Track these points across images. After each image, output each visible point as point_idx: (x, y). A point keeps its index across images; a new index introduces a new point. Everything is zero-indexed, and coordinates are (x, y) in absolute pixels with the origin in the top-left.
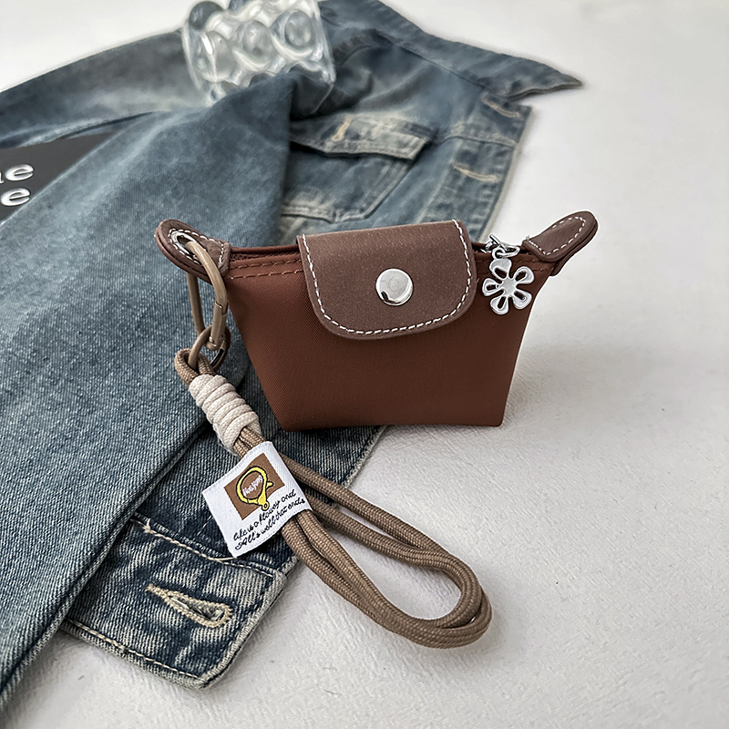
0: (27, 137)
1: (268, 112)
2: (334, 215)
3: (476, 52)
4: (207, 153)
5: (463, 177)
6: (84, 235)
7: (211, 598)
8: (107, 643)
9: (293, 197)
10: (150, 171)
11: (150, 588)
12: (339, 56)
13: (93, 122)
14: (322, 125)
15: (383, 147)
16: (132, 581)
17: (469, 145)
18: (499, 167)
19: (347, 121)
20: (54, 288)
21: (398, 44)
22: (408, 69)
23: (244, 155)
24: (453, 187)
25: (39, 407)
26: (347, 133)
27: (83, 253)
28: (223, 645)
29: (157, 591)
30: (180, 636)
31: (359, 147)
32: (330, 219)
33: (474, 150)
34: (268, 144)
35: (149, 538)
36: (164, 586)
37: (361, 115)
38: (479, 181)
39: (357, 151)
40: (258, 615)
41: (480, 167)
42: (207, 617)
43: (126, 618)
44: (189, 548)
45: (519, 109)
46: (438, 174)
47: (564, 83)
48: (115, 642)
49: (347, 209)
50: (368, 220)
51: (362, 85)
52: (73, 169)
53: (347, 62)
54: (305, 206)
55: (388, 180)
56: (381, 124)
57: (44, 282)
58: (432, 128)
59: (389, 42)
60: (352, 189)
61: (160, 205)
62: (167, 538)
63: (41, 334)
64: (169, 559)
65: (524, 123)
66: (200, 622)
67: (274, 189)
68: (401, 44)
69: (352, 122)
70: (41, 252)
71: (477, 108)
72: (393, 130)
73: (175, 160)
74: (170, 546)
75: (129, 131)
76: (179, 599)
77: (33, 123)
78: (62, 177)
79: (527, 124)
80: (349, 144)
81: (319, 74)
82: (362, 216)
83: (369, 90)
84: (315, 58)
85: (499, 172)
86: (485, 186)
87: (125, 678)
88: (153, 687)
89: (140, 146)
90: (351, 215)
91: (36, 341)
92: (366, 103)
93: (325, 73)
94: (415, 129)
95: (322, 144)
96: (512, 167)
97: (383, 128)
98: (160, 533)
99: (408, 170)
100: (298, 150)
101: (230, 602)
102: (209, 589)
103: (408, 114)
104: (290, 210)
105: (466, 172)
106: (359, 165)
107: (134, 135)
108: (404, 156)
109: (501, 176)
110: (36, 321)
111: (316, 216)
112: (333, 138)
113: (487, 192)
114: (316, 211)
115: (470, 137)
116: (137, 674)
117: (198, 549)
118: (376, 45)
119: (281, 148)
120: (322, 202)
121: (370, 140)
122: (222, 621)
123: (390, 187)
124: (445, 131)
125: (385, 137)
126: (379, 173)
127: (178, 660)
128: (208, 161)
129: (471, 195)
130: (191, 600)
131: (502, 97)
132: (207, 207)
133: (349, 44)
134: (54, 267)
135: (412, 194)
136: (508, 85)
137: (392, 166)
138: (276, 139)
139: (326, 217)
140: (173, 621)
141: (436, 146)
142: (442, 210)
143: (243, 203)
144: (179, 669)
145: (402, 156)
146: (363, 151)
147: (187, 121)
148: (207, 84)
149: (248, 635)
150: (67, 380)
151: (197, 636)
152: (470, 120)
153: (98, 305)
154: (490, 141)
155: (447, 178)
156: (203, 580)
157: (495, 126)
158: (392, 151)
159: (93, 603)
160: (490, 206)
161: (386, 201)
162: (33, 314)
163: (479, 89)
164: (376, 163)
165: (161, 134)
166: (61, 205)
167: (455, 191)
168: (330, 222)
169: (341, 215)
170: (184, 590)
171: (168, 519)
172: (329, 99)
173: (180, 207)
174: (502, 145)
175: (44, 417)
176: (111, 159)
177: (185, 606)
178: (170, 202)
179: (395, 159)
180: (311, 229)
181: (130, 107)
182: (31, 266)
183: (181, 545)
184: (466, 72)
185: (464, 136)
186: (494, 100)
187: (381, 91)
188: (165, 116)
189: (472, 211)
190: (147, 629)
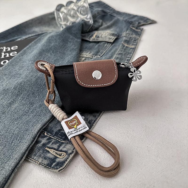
0: (16, 39)
1: (76, 32)
2: (93, 57)
3: (129, 15)
4: (61, 42)
5: (125, 46)
6: (30, 63)
7: (61, 151)
8: (35, 162)
9: (82, 53)
10: (47, 47)
11: (46, 148)
12: (94, 17)
13: (33, 35)
14: (90, 34)
15: (105, 39)
16: (42, 147)
17: (127, 38)
18: (135, 44)
19: (96, 33)
20: (23, 76)
21: (109, 14)
22: (111, 20)
23: (70, 42)
24: (123, 49)
25: (20, 105)
26: (96, 36)
27: (30, 67)
28: (64, 162)
29: (48, 149)
30: (53, 160)
31: (99, 39)
32: (92, 58)
33: (128, 40)
34: (76, 39)
35: (46, 136)
36: (49, 148)
37: (99, 32)
38: (129, 47)
39: (98, 41)
40: (73, 155)
41: (130, 44)
42: (60, 156)
43: (40, 156)
44: (56, 139)
45: (140, 29)
46: (119, 46)
47: (152, 22)
48: (37, 161)
49: (96, 55)
50: (101, 58)
51: (100, 24)
52: (28, 47)
53: (96, 19)
54: (85, 55)
55: (106, 48)
56: (104, 34)
57: (21, 74)
58: (118, 34)
59: (107, 13)
60: (97, 50)
61: (49, 55)
62: (51, 136)
63: (20, 87)
64: (51, 141)
65: (141, 32)
66: (58, 157)
67: (77, 50)
68: (110, 13)
69: (97, 33)
70: (20, 67)
71: (129, 29)
72: (107, 35)
73: (53, 44)
74: (51, 138)
75: (41, 37)
76: (53, 151)
77: (18, 36)
78: (25, 48)
79: (142, 32)
80: (96, 39)
81: (89, 22)
82: (100, 57)
83: (102, 25)
84: (88, 18)
85: (135, 45)
86: (131, 49)
87: (40, 170)
88: (46, 173)
89: (44, 40)
90: (97, 56)
91: (19, 89)
92: (101, 29)
93: (90, 21)
94: (113, 35)
95: (90, 39)
96: (138, 43)
97: (105, 35)
98: (49, 135)
99: (111, 45)
100: (83, 41)
101: (66, 152)
102: (60, 149)
103: (112, 31)
104: (82, 56)
105: (126, 45)
106: (99, 44)
107: (43, 38)
108: (111, 42)
109: (135, 46)
110: (19, 84)
111: (88, 57)
112: (92, 37)
113: (131, 50)
114: (88, 56)
115: (127, 36)
116: (42, 170)
117: (58, 139)
118: (103, 14)
119: (79, 40)
120: (90, 54)
121: (102, 38)
122: (64, 156)
123: (107, 49)
124: (121, 35)
125: (106, 37)
126: (104, 46)
127: (53, 166)
128: (61, 44)
129: (128, 51)
130: (56, 152)
131: (136, 26)
132: (61, 55)
133: (97, 14)
134: (23, 71)
135: (112, 51)
136: (137, 23)
137: (107, 44)
138: (78, 38)
139: (90, 57)
140: (52, 156)
141: (119, 39)
142: (120, 55)
143: (70, 54)
144: (53, 168)
145: (110, 41)
146: (100, 40)
147: (56, 34)
148: (61, 25)
149: (70, 160)
150: (26, 98)
151: (57, 160)
152: (127, 32)
153: (34, 80)
154: (132, 37)
155: (121, 47)
156: (59, 147)
157: (134, 34)
158: (107, 40)
159: (32, 152)
160: (132, 53)
161: (106, 53)
162: (18, 82)
163: (130, 24)
164: (103, 43)
165: (49, 37)
166: (25, 55)
167: (123, 50)
168: (91, 59)
169: (94, 57)
170: (55, 149)
171: (51, 132)
172: (91, 28)
173: (54, 55)
174: (135, 38)
175: (21, 107)
176: (37, 44)
177: (55, 153)
178: (52, 54)
179: (108, 42)
180: (87, 60)
181: (42, 31)
182: (18, 70)
183: (54, 138)
184: (126, 20)
185: (126, 36)
186: (133, 27)
187: (105, 25)
188: (50, 33)
189: (127, 55)
190: (45, 158)
